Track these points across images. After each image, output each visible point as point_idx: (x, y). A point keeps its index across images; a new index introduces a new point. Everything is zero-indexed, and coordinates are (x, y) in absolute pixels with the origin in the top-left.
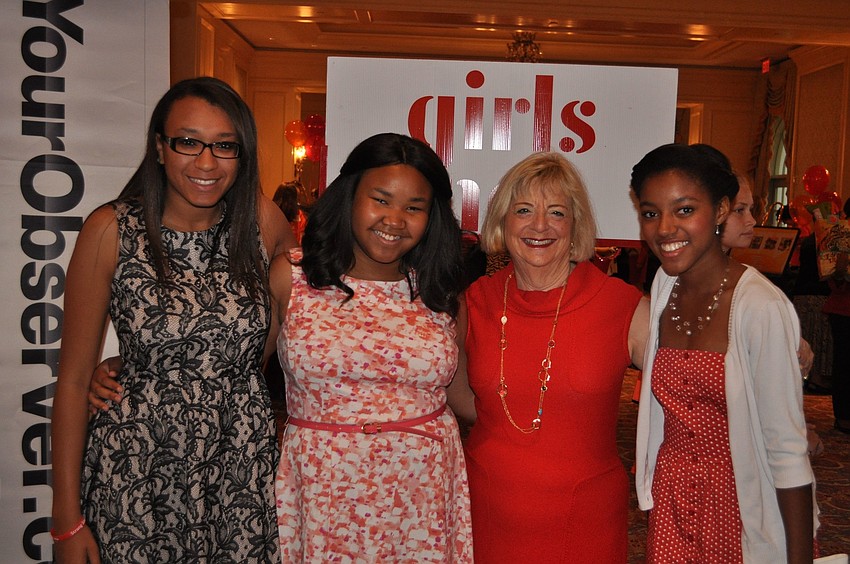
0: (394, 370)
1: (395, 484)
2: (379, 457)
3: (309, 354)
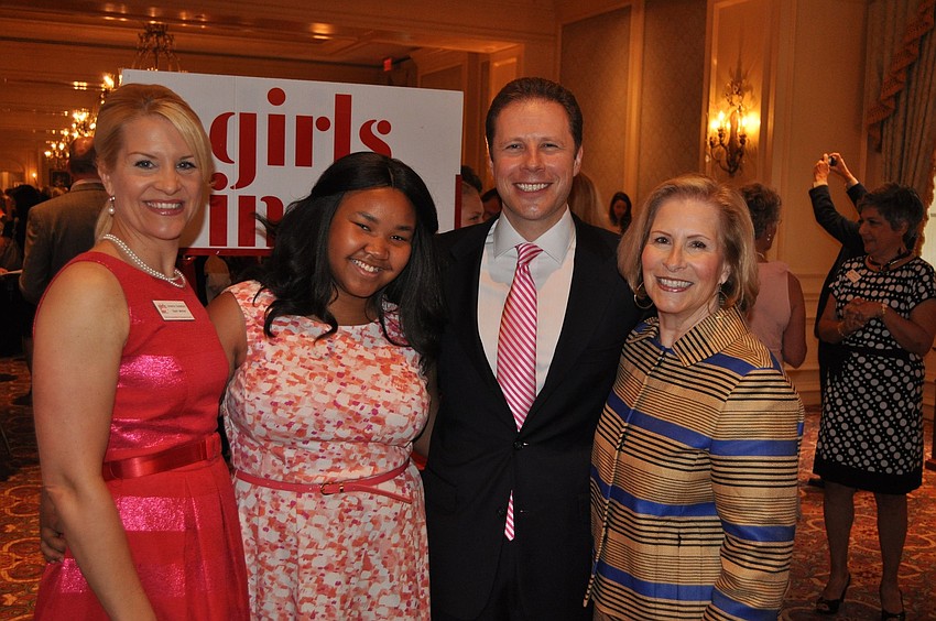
0: (370, 427)
1: (365, 545)
2: (349, 517)
3: (274, 411)
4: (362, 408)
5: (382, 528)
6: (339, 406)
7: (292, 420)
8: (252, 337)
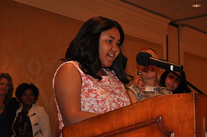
3: (98, 104)
8: (84, 79)
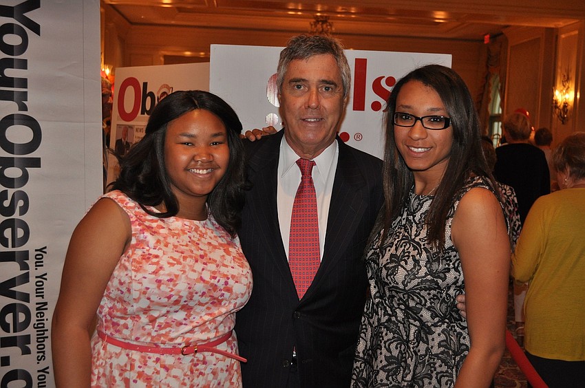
2: (197, 370)
3: (159, 287)
4: (218, 282)
5: (219, 378)
6: (204, 281)
7: (172, 293)
